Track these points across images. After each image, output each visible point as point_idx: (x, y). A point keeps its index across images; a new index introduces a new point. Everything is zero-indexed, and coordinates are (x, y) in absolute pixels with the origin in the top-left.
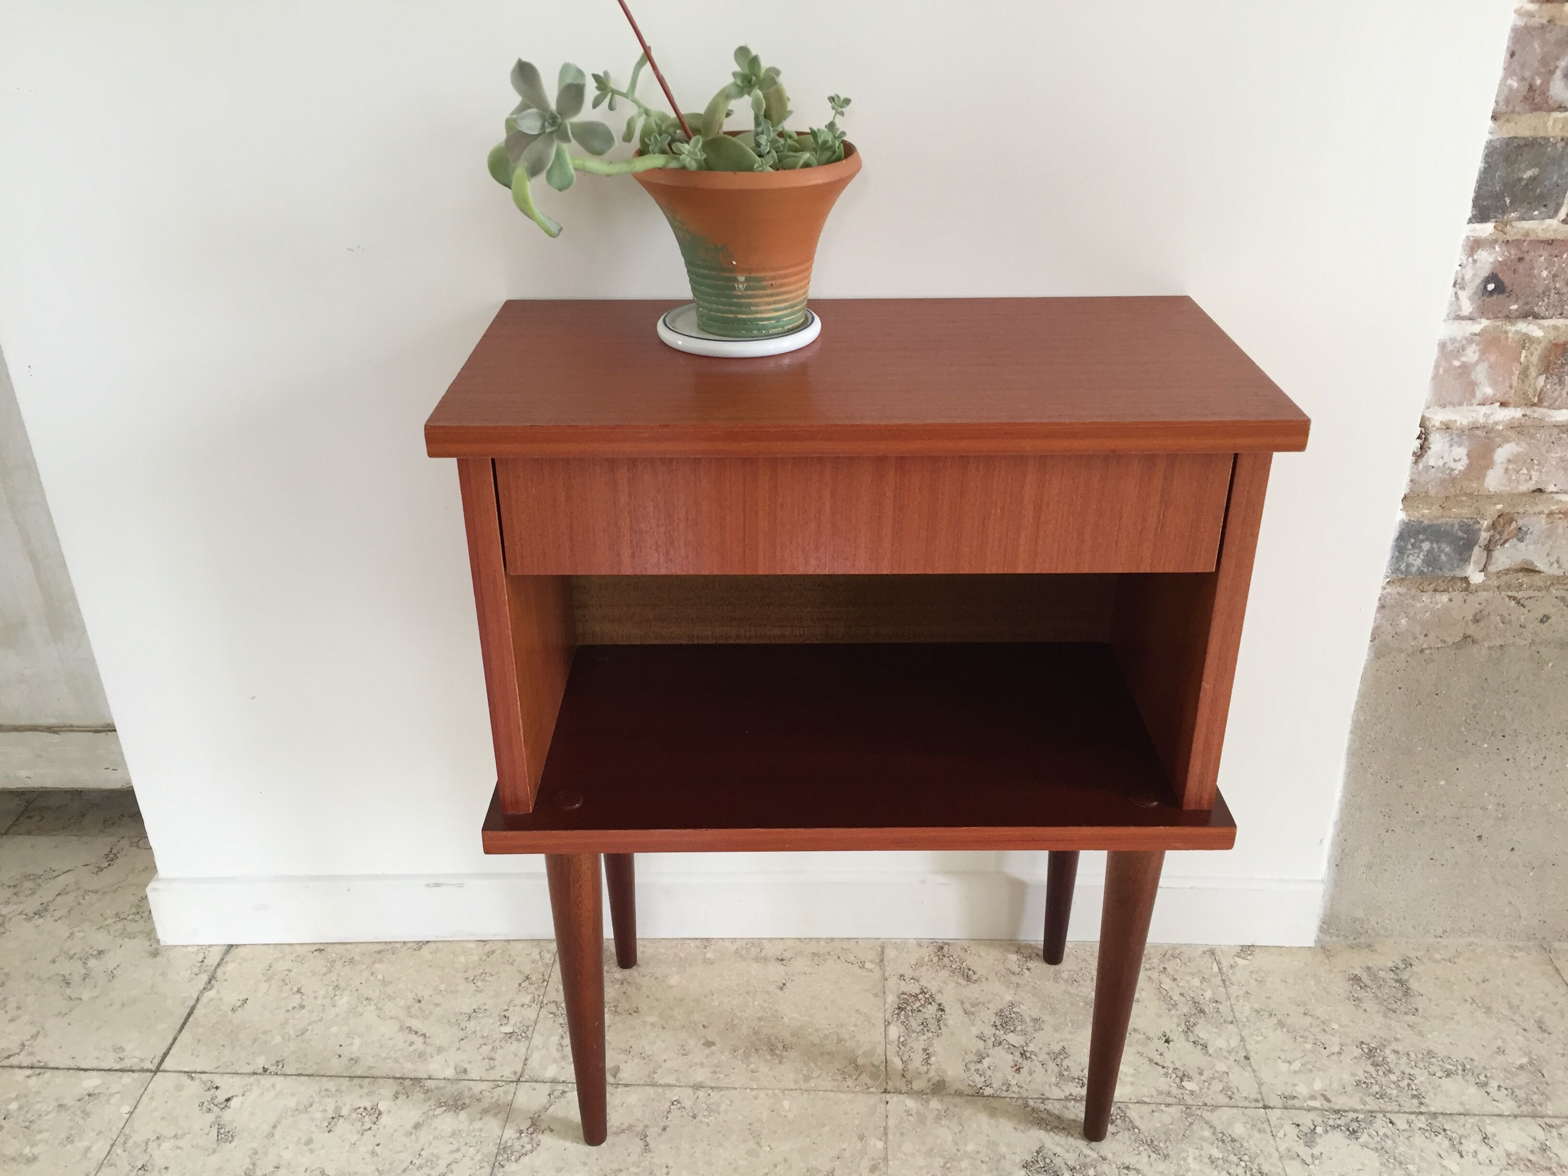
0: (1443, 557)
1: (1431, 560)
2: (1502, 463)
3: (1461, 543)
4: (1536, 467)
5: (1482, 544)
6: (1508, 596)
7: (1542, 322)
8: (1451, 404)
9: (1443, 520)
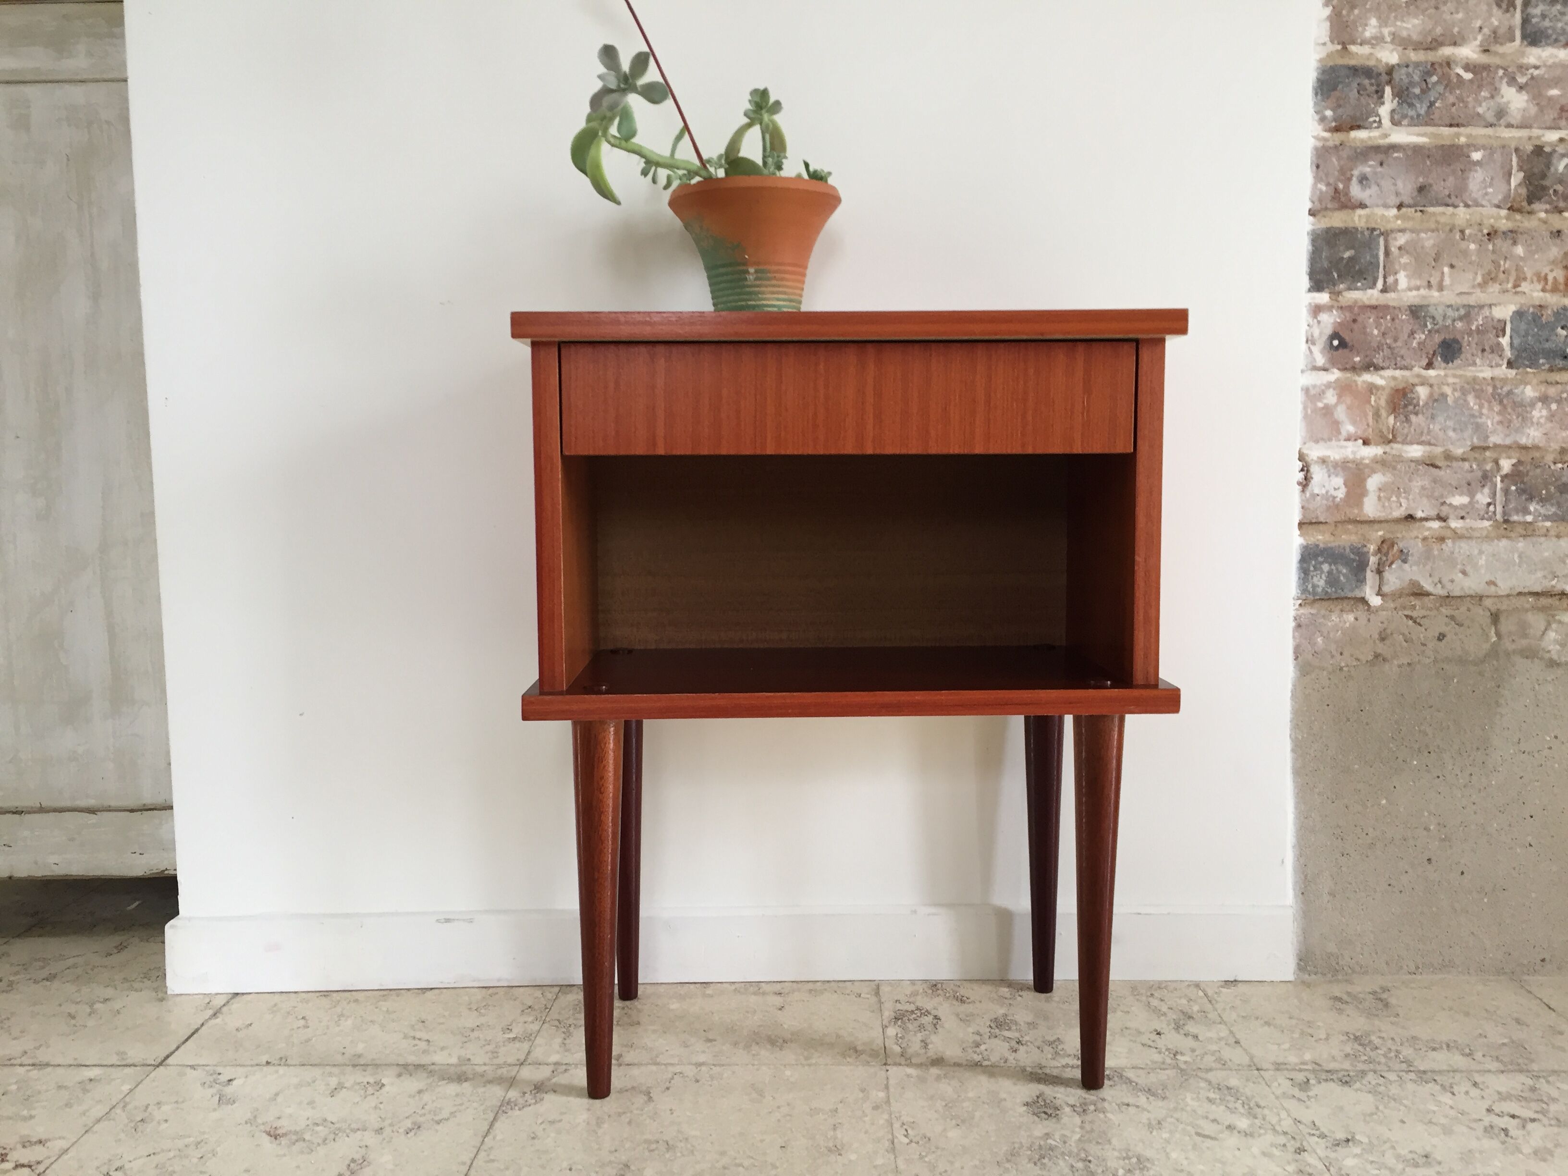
0: (1342, 578)
1: (1332, 581)
2: (1374, 491)
3: (1355, 564)
4: (1403, 495)
5: (1374, 569)
6: (1405, 615)
7: (1382, 373)
8: (1323, 439)
9: (1337, 544)
